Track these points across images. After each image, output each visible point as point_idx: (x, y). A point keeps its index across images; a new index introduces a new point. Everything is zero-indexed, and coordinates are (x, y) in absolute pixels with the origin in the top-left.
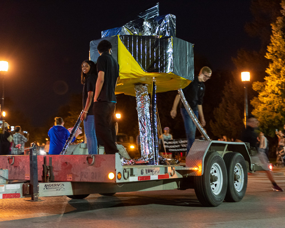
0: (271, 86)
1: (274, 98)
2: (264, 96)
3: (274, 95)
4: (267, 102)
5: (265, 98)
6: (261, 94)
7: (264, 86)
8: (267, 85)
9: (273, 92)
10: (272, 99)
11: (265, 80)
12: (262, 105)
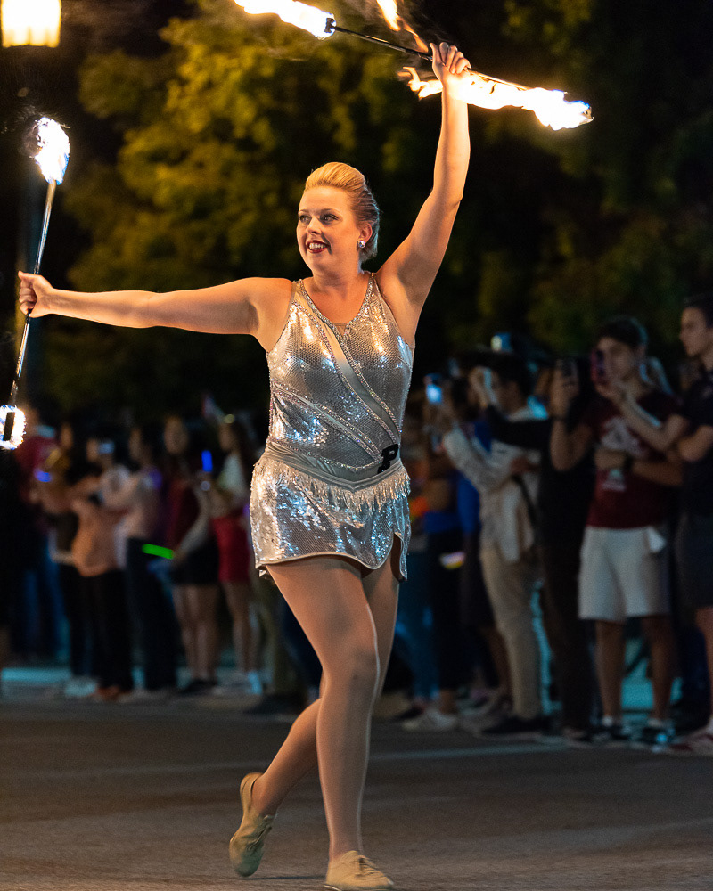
0: (210, 85)
1: (226, 172)
2: (156, 157)
3: (228, 152)
4: (178, 200)
5: (163, 173)
6: (139, 144)
7: (161, 88)
8: (183, 82)
9: (220, 129)
10: (209, 180)
11: (165, 47)
12: (144, 219)
